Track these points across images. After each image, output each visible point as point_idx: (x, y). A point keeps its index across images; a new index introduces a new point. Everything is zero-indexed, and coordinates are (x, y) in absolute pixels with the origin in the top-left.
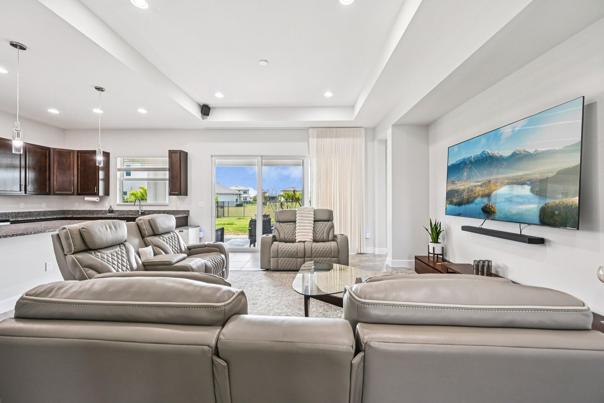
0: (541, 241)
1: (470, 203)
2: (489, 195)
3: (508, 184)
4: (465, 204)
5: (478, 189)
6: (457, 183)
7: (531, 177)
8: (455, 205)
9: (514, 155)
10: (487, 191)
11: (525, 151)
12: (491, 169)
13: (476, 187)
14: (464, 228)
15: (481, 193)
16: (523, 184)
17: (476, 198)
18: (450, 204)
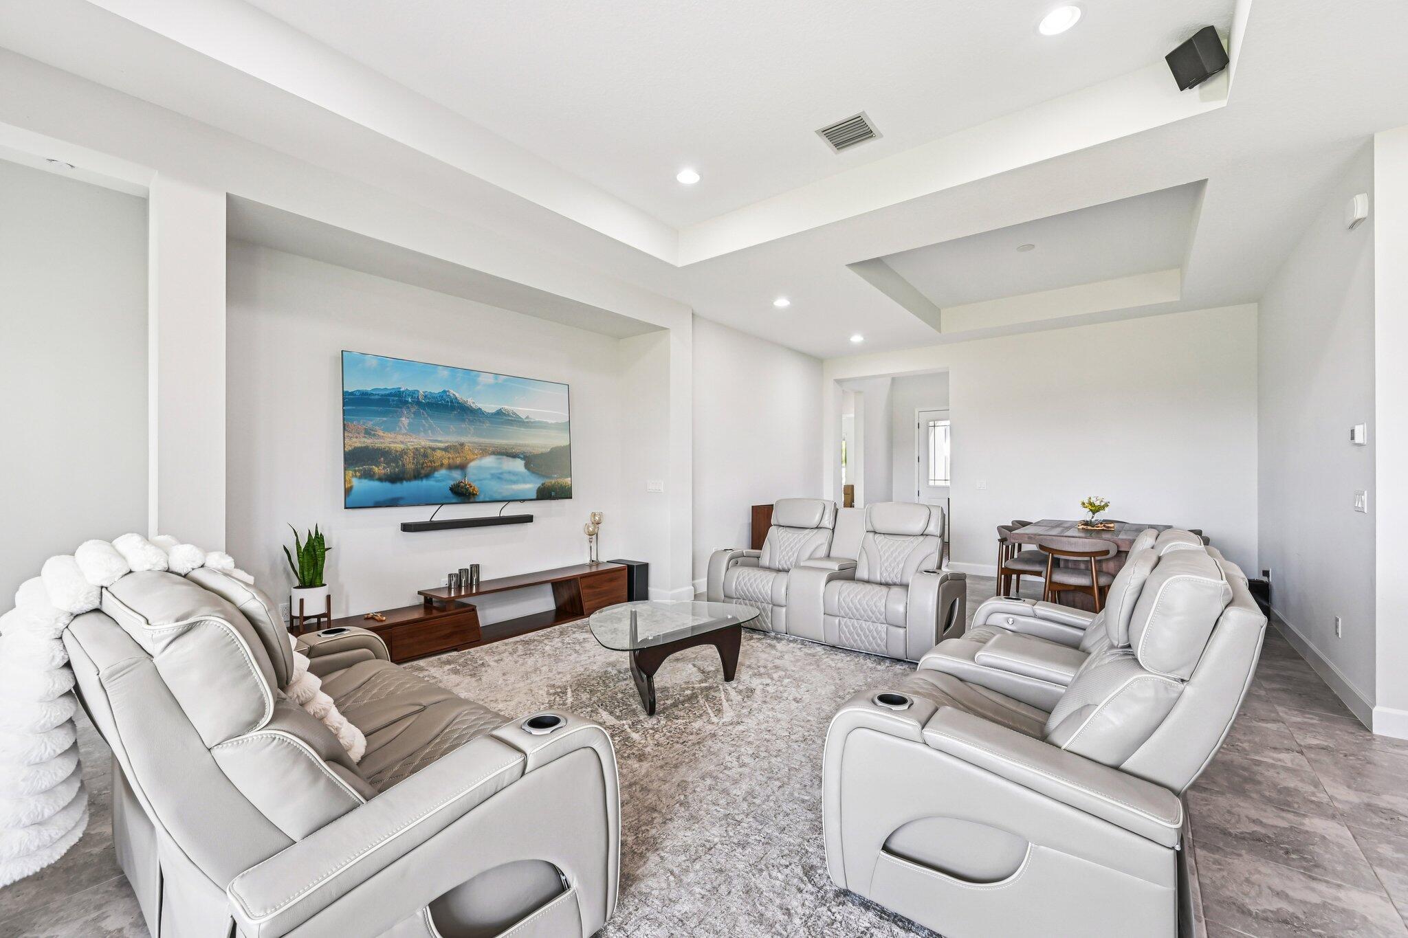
0: (528, 519)
1: (422, 478)
2: (462, 467)
3: (493, 453)
4: (409, 480)
5: (439, 454)
6: (381, 433)
7: (524, 449)
8: (380, 479)
9: (499, 413)
10: (458, 461)
11: (515, 414)
12: (463, 426)
13: (434, 449)
14: (406, 528)
15: (446, 462)
16: (514, 456)
17: (435, 469)
18: (366, 478)
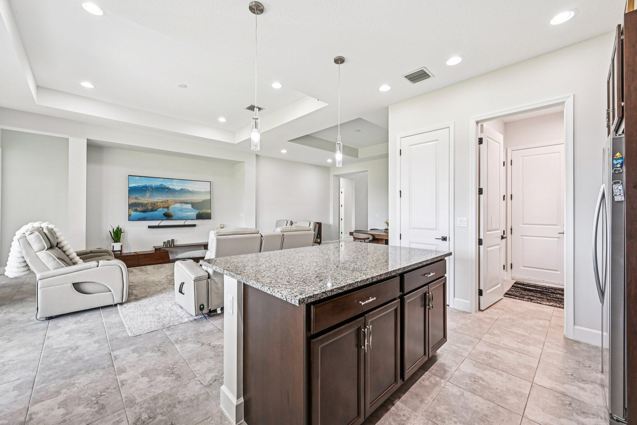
0: (194, 226)
1: (153, 211)
2: (168, 208)
3: (179, 203)
4: (149, 212)
5: (159, 204)
6: (140, 198)
7: (191, 201)
8: (140, 212)
9: (182, 189)
10: (166, 206)
11: (188, 189)
12: (168, 194)
13: (157, 202)
14: (149, 227)
15: (162, 206)
16: (187, 203)
17: (158, 208)
18: (135, 211)
